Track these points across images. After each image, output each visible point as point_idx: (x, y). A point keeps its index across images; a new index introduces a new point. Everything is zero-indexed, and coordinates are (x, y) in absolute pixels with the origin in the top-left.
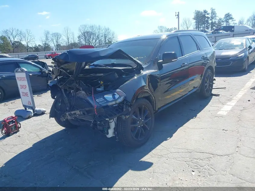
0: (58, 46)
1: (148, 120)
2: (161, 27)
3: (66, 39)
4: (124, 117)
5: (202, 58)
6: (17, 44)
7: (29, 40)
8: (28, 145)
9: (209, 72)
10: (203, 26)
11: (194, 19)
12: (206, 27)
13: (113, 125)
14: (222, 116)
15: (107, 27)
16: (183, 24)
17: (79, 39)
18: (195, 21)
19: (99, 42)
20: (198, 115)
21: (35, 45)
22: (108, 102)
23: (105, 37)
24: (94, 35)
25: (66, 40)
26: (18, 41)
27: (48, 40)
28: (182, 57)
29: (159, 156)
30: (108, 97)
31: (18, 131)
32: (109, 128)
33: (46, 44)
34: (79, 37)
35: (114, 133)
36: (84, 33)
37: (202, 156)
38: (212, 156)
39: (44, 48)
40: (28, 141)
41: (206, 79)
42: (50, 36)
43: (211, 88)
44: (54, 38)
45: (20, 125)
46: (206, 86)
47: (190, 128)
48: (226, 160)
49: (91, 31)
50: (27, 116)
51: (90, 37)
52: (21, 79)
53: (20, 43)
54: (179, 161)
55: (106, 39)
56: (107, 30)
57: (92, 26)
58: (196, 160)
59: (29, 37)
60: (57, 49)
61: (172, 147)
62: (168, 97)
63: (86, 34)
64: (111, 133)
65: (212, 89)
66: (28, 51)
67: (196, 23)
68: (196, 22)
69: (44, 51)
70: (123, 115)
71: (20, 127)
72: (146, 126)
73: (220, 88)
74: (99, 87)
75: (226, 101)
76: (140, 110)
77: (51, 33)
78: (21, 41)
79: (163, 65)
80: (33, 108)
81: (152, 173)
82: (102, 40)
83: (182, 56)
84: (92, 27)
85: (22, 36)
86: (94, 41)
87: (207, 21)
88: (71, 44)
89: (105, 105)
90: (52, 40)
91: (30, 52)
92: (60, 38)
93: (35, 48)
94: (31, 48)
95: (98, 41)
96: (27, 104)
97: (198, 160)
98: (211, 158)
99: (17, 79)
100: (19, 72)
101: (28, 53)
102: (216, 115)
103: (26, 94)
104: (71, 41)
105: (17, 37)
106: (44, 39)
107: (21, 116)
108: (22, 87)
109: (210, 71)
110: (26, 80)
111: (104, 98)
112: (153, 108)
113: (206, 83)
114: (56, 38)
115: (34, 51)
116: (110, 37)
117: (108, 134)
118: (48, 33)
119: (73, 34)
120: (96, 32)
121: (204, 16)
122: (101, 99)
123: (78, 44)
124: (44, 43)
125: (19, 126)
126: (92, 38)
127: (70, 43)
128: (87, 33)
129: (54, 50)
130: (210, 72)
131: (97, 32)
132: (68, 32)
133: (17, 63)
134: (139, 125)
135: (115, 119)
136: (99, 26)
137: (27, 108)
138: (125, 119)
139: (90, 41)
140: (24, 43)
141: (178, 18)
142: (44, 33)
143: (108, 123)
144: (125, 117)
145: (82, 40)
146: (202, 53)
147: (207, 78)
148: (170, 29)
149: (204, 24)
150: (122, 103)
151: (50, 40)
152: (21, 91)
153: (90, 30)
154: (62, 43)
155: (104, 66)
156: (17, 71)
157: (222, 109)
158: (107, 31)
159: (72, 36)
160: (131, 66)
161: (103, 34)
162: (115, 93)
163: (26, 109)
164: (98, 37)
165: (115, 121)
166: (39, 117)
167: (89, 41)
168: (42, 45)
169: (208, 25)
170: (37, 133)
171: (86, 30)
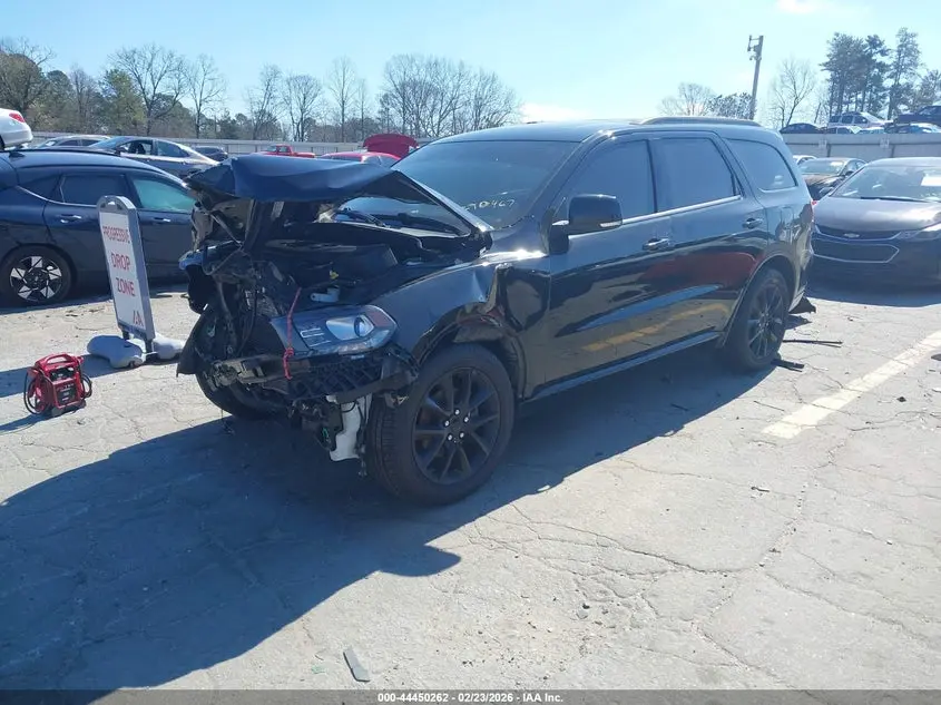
0: (306, 123)
1: (490, 419)
2: (691, 87)
3: (336, 102)
4: (390, 400)
5: (744, 226)
6: (163, 103)
7: (204, 95)
8: (99, 452)
9: (774, 277)
10: (860, 96)
11: (827, 66)
12: (871, 101)
13: (353, 420)
14: (774, 442)
15: (488, 72)
16: (783, 82)
17: (383, 106)
18: (828, 75)
19: (454, 124)
20: (689, 428)
21: (223, 113)
22: (336, 342)
23: (478, 108)
24: (439, 96)
25: (336, 105)
26: (167, 93)
27: (271, 101)
28: (654, 215)
29: (495, 544)
30: (339, 326)
31: (82, 405)
32: (340, 428)
33: (262, 112)
34: (385, 99)
35: (357, 447)
36: (403, 85)
37: (637, 562)
38: (670, 567)
39: (256, 130)
40: (101, 441)
41: (754, 304)
42: (280, 86)
43: (774, 338)
44: (294, 95)
45: (90, 386)
46: (753, 329)
47: (641, 468)
48: (709, 588)
49: (428, 79)
50: (125, 362)
51: (424, 104)
52: (116, 232)
53: (175, 102)
54: (556, 567)
55: (482, 116)
56: (489, 80)
57: (436, 64)
58: (609, 574)
59: (208, 84)
60: (300, 137)
61: (549, 520)
62: (594, 347)
63: (409, 90)
64: (344, 447)
65: (780, 340)
66: (198, 132)
67: (831, 84)
68: (833, 79)
69: (254, 139)
70: (388, 391)
71: (90, 394)
72: (478, 440)
73: (820, 343)
74: (324, 291)
75: (819, 392)
76: (459, 381)
77: (285, 75)
78: (179, 96)
79: (570, 237)
80: (147, 336)
81: (451, 593)
82: (467, 117)
83: (656, 212)
84: (434, 65)
85: (182, 76)
86: (436, 118)
87: (878, 80)
88: (354, 122)
89: (327, 351)
90: (288, 101)
91: (206, 136)
92: (315, 96)
93: (223, 123)
94: (210, 122)
95: (449, 118)
96: (129, 321)
97: (618, 575)
98: (664, 572)
99: (103, 230)
100: (111, 209)
101: (198, 141)
102: (758, 436)
103: (128, 288)
104: (353, 112)
105: (165, 80)
106: (259, 94)
107: (107, 357)
108: (118, 259)
109: (778, 278)
110: (130, 239)
111: (325, 329)
112: (515, 387)
113: (755, 316)
114: (302, 96)
115: (219, 137)
116: (495, 106)
117: (334, 448)
118: (275, 73)
119: (363, 85)
120: (447, 87)
121: (867, 60)
122: (316, 331)
123: (377, 125)
124: (256, 109)
125: (87, 391)
126: (429, 106)
127: (349, 116)
128: (415, 84)
129: (291, 137)
130: (775, 281)
131: (451, 85)
132: (347, 75)
133: (125, 177)
134: (449, 433)
135: (365, 402)
136: (462, 65)
137: (132, 335)
138: (392, 406)
139: (422, 117)
140: (188, 102)
141: (758, 59)
143: (338, 411)
144: (394, 401)
145: (392, 111)
146: (751, 206)
147: (760, 299)
148: (726, 99)
149: (863, 87)
150: (381, 351)
151: (278, 101)
152: (115, 274)
153: (423, 75)
154: (318, 114)
155: (373, 218)
156: (103, 206)
157: (786, 419)
158: (487, 88)
159: (357, 94)
160: (454, 230)
161: (473, 97)
162: (363, 317)
163: (126, 336)
164: (452, 106)
165: (363, 409)
166: (162, 367)
167: (418, 118)
168: (249, 117)
169: (880, 94)
170: (138, 419)
171: (413, 73)
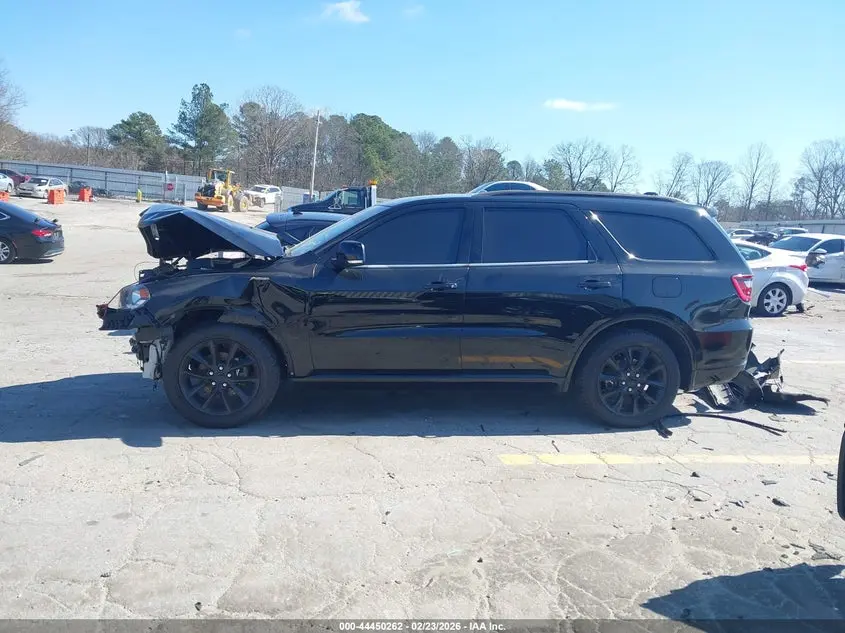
3: (744, 184)
7: (620, 178)
17: (797, 189)
25: (744, 187)
26: (591, 176)
27: (680, 183)
34: (801, 183)
36: (823, 169)
42: (691, 171)
44: (702, 180)
59: (625, 170)
77: (698, 161)
85: (604, 163)
90: (696, 184)
92: (723, 181)
105: (590, 167)
106: (668, 178)
114: (710, 180)
118: (687, 159)
119: (775, 171)
128: (836, 168)
132: (762, 160)
142: (674, 159)
145: (807, 194)
151: (686, 183)
159: (767, 179)
171: (834, 159)
